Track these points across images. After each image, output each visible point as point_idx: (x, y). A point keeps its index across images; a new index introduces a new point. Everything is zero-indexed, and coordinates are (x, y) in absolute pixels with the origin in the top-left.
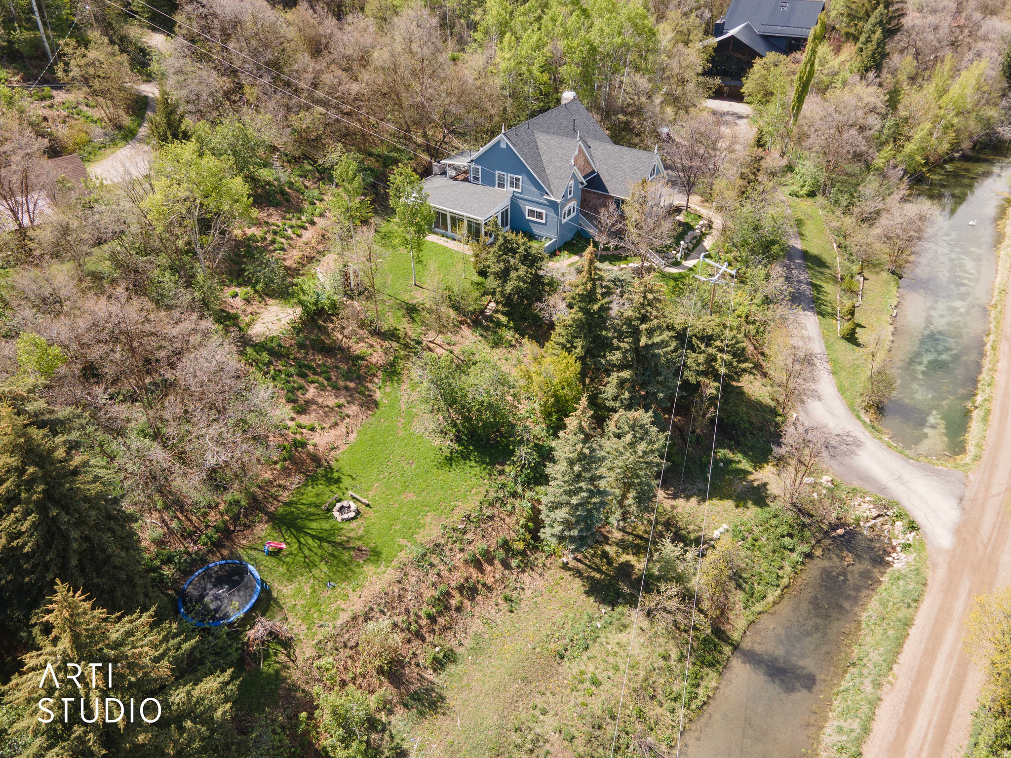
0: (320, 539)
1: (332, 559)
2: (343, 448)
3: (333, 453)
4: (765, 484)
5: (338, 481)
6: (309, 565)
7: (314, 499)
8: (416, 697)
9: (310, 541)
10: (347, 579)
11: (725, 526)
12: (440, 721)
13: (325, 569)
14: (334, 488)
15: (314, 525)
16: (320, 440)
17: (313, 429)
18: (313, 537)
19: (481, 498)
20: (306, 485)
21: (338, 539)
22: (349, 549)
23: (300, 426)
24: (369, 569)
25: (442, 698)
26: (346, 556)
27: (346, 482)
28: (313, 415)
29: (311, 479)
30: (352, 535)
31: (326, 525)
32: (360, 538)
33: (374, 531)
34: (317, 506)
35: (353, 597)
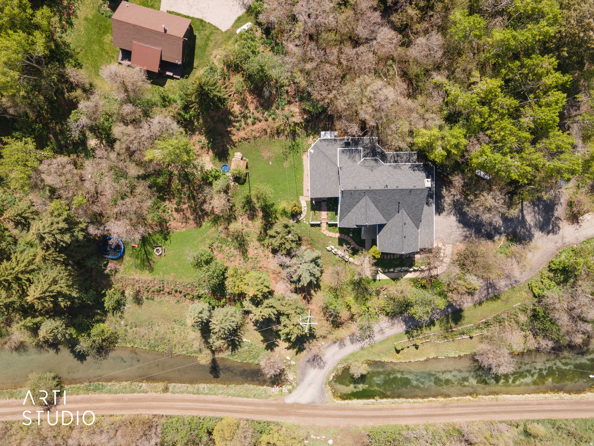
0: (146, 253)
1: (143, 261)
2: (178, 231)
3: (174, 230)
4: (278, 346)
5: (166, 240)
6: (137, 257)
7: (155, 239)
8: (137, 299)
9: (143, 251)
10: (140, 269)
11: (249, 341)
12: (137, 307)
13: (139, 262)
14: (163, 241)
15: (148, 247)
16: (172, 224)
17: (174, 219)
18: (145, 251)
19: (191, 282)
20: (158, 233)
21: (149, 257)
22: (149, 262)
23: (172, 215)
24: (147, 272)
25: (142, 304)
26: (146, 263)
27: (168, 242)
28: (179, 215)
29: (161, 232)
30: (153, 259)
31: (151, 251)
32: (154, 262)
33: (159, 263)
34: (154, 242)
35: (138, 275)
